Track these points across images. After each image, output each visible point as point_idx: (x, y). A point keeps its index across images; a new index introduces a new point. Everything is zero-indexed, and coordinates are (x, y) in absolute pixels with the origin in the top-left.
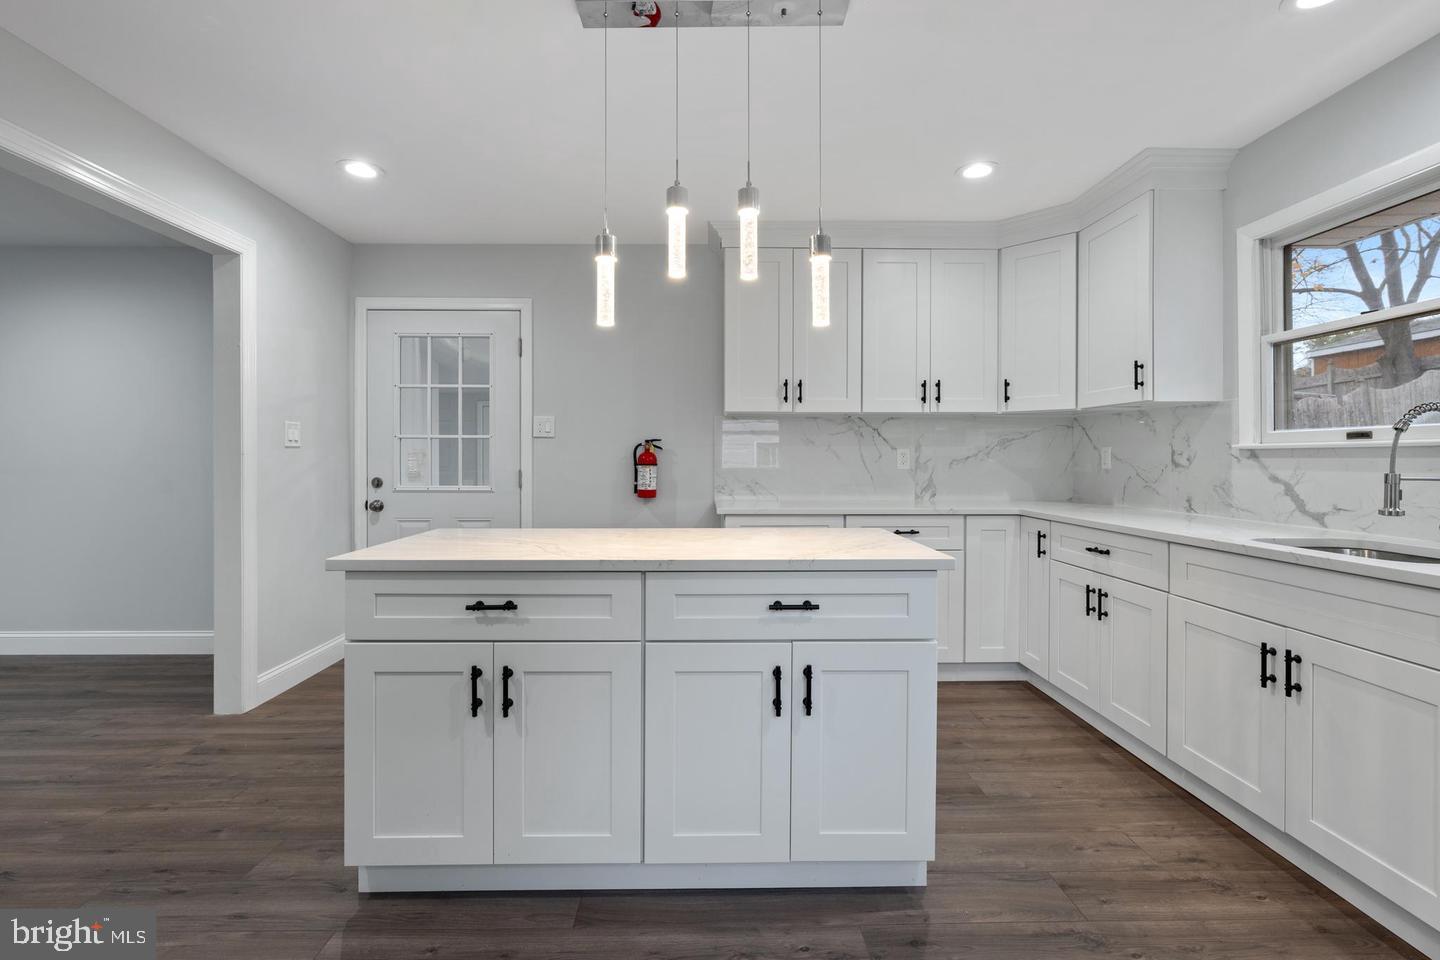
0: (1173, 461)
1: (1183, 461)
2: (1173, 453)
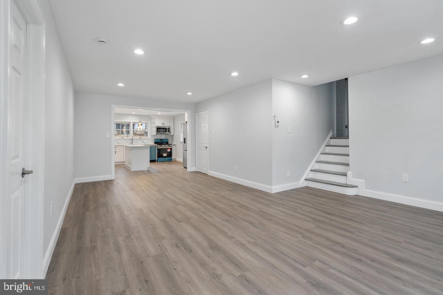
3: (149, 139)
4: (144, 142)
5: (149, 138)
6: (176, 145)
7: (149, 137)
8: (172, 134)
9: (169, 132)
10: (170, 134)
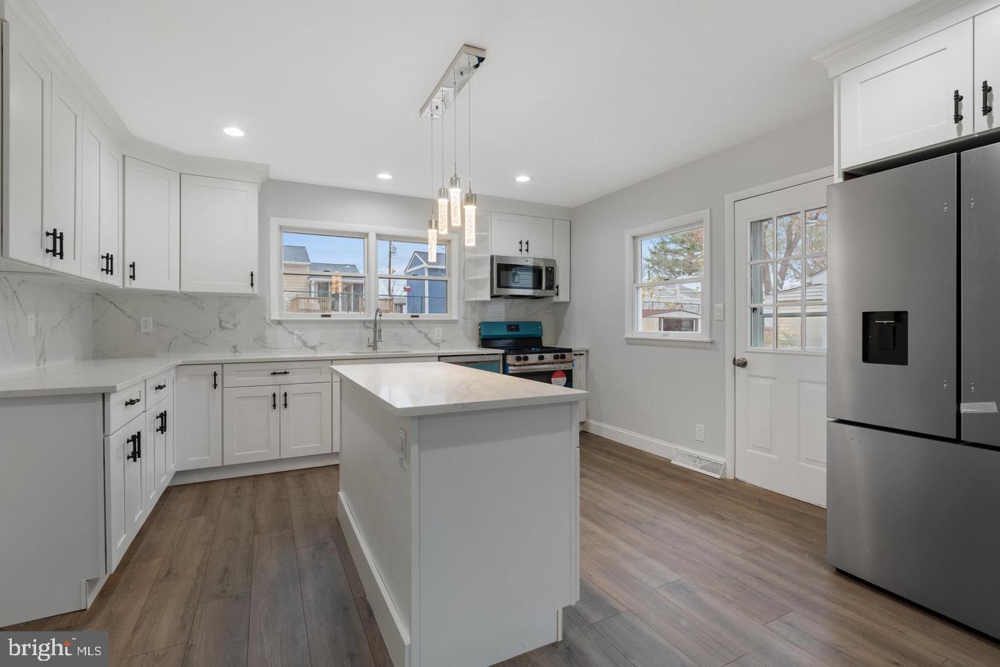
0: (220, 326)
1: (230, 326)
2: (220, 321)
3: (455, 322)
4: (430, 336)
5: (455, 317)
6: (587, 351)
7: (455, 311)
8: (563, 297)
9: (551, 286)
10: (555, 299)
